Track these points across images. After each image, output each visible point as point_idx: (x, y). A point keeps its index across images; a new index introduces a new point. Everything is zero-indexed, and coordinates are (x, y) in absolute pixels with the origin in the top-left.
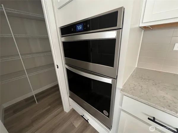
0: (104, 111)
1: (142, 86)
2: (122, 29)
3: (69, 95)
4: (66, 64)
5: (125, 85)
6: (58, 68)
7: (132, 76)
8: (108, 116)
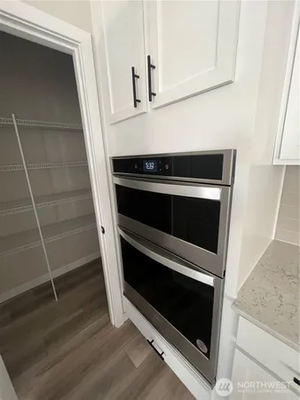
0: (198, 341)
1: (281, 297)
2: (231, 186)
3: (123, 290)
4: (121, 226)
5: (242, 289)
6: (103, 232)
7: (261, 264)
8: (208, 355)
